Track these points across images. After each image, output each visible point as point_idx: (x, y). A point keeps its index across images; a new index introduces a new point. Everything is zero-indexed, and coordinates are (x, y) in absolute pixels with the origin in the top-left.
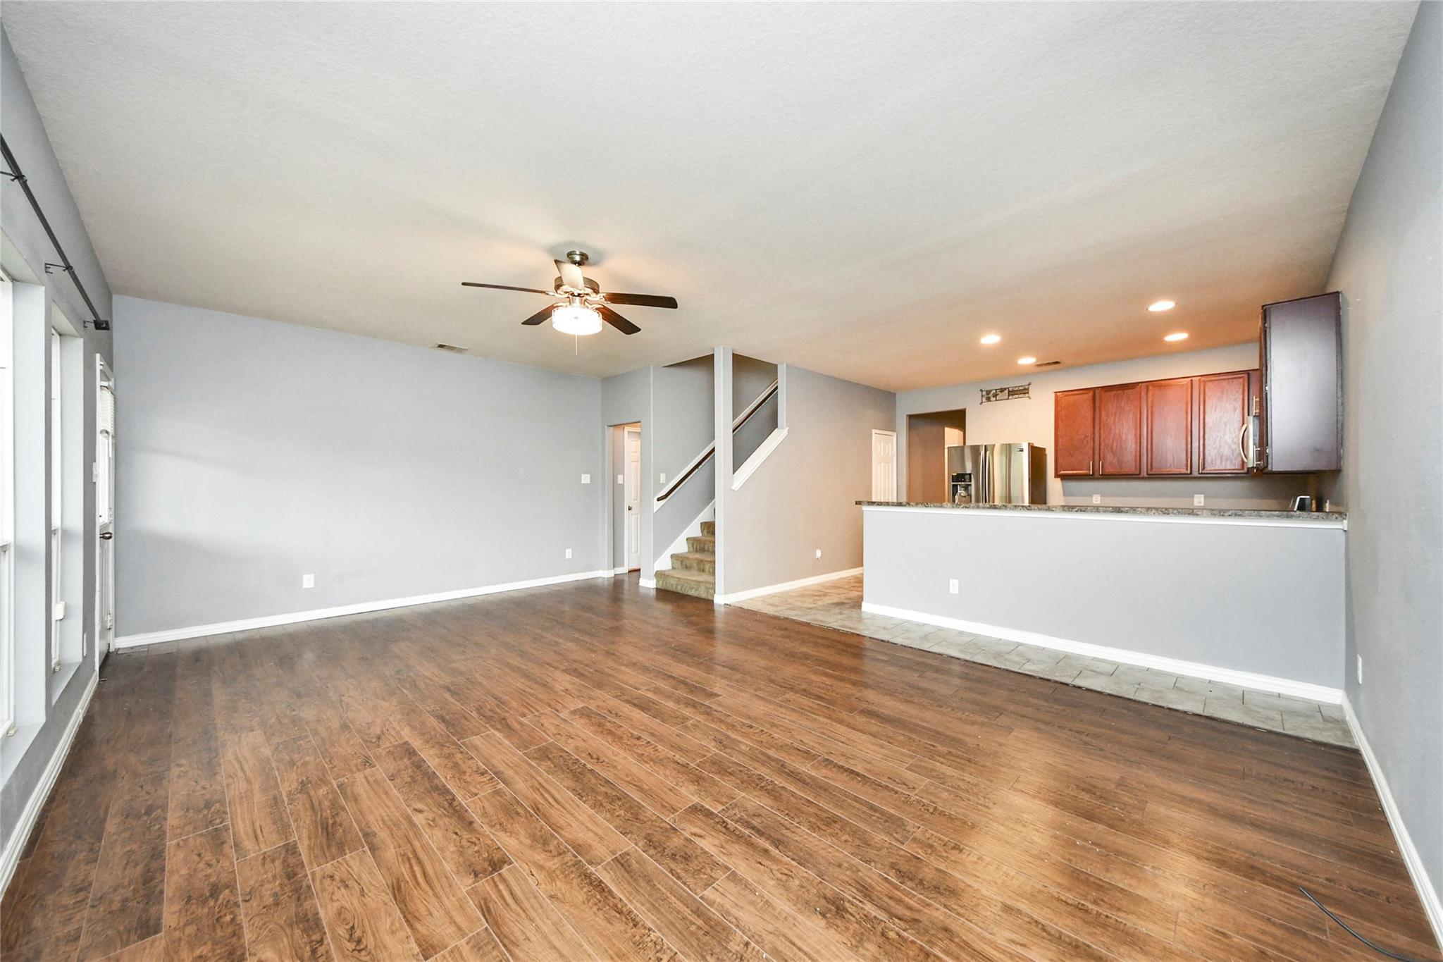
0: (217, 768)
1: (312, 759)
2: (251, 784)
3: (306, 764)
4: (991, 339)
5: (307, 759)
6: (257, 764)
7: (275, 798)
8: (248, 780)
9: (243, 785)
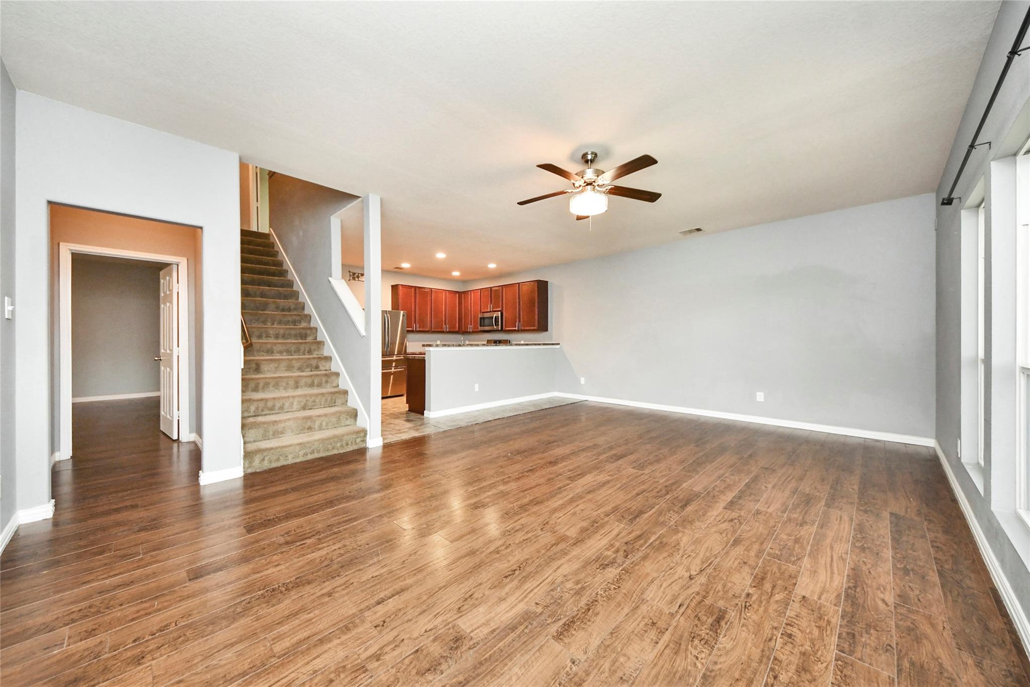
0: (851, 574)
1: (783, 534)
2: (831, 544)
3: (789, 535)
4: (441, 255)
5: (785, 537)
6: (820, 557)
7: (822, 528)
8: (832, 548)
9: (837, 547)
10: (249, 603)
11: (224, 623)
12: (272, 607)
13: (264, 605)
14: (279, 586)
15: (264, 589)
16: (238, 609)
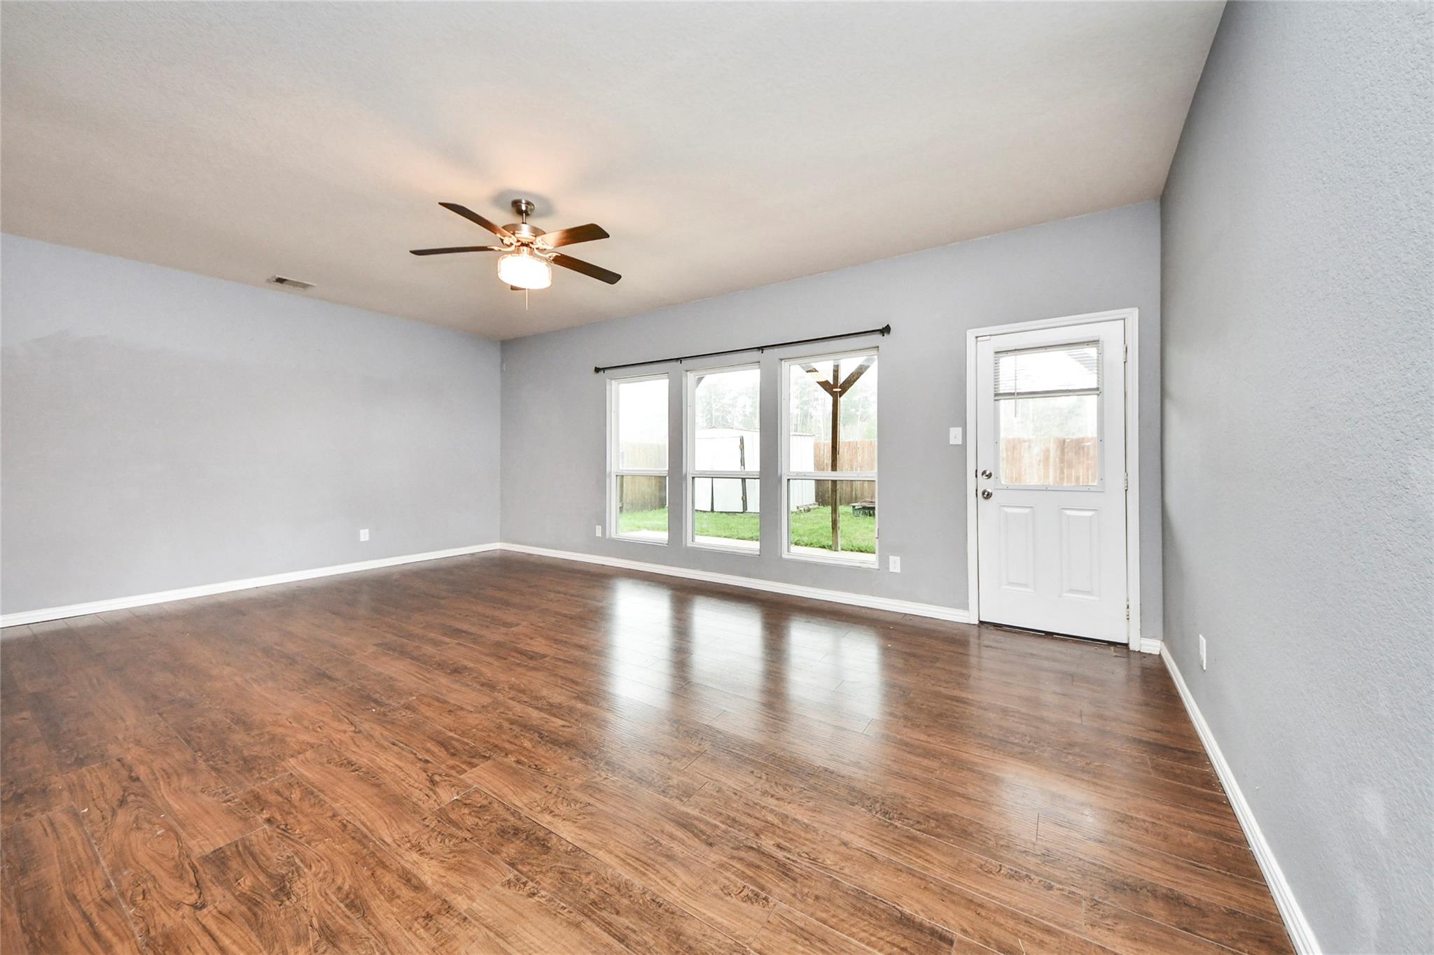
10: (918, 822)
11: (955, 822)
12: (906, 798)
13: (909, 806)
14: (877, 813)
15: (891, 824)
16: (933, 825)
